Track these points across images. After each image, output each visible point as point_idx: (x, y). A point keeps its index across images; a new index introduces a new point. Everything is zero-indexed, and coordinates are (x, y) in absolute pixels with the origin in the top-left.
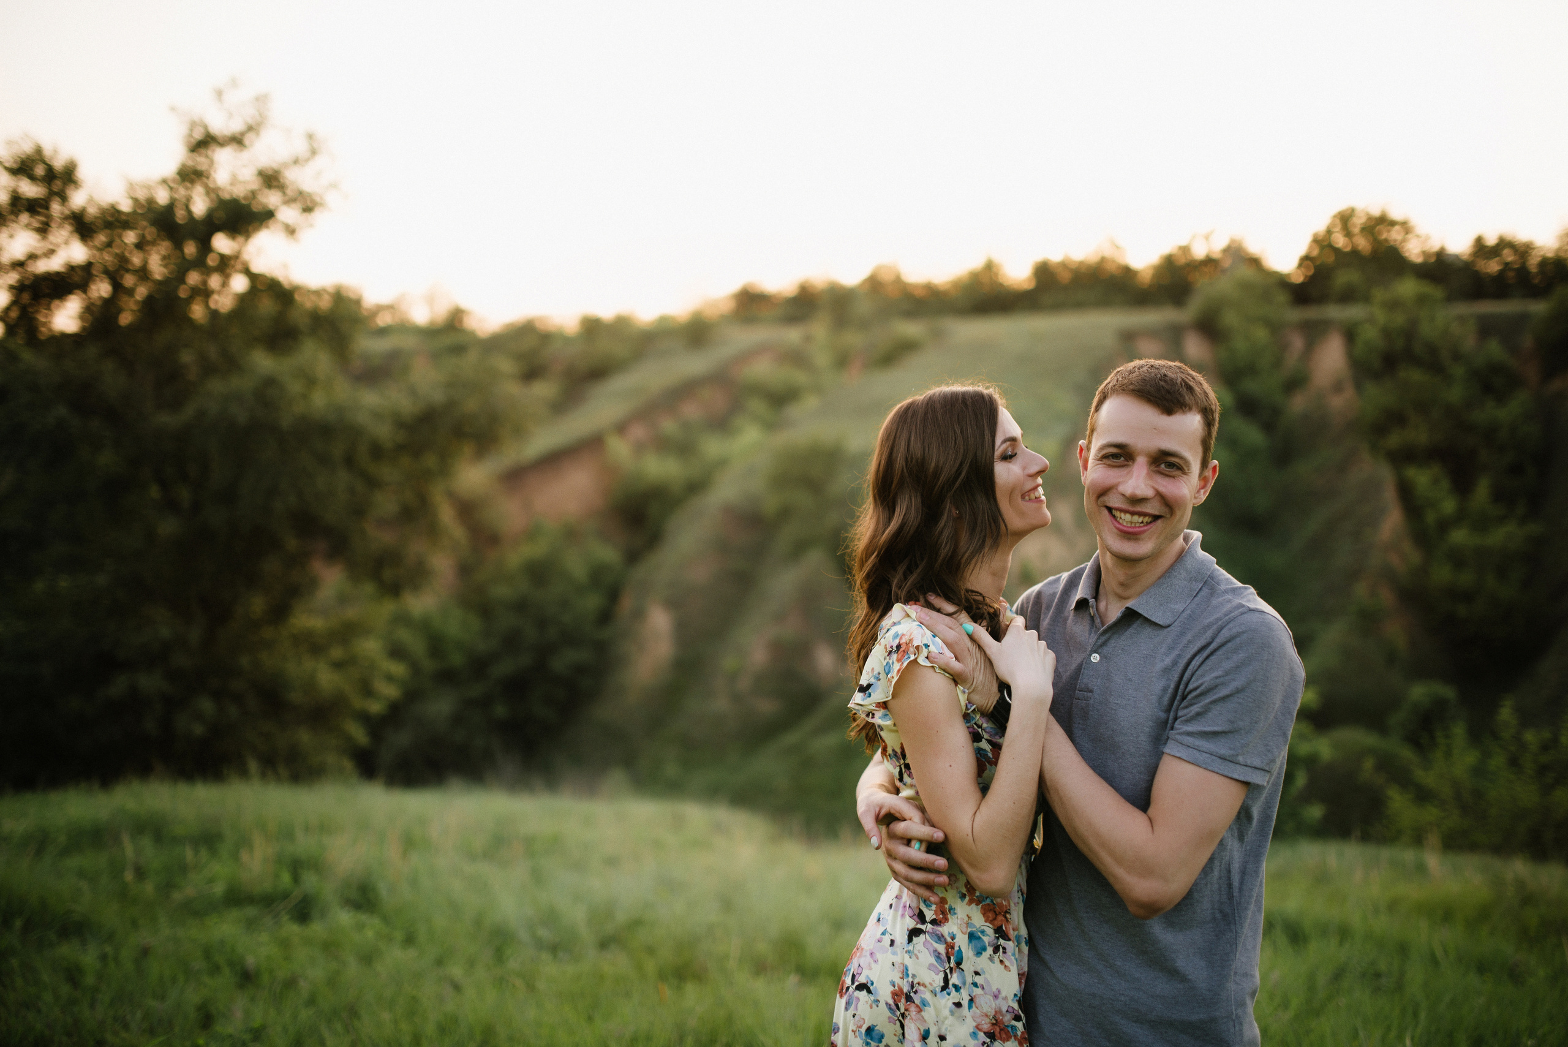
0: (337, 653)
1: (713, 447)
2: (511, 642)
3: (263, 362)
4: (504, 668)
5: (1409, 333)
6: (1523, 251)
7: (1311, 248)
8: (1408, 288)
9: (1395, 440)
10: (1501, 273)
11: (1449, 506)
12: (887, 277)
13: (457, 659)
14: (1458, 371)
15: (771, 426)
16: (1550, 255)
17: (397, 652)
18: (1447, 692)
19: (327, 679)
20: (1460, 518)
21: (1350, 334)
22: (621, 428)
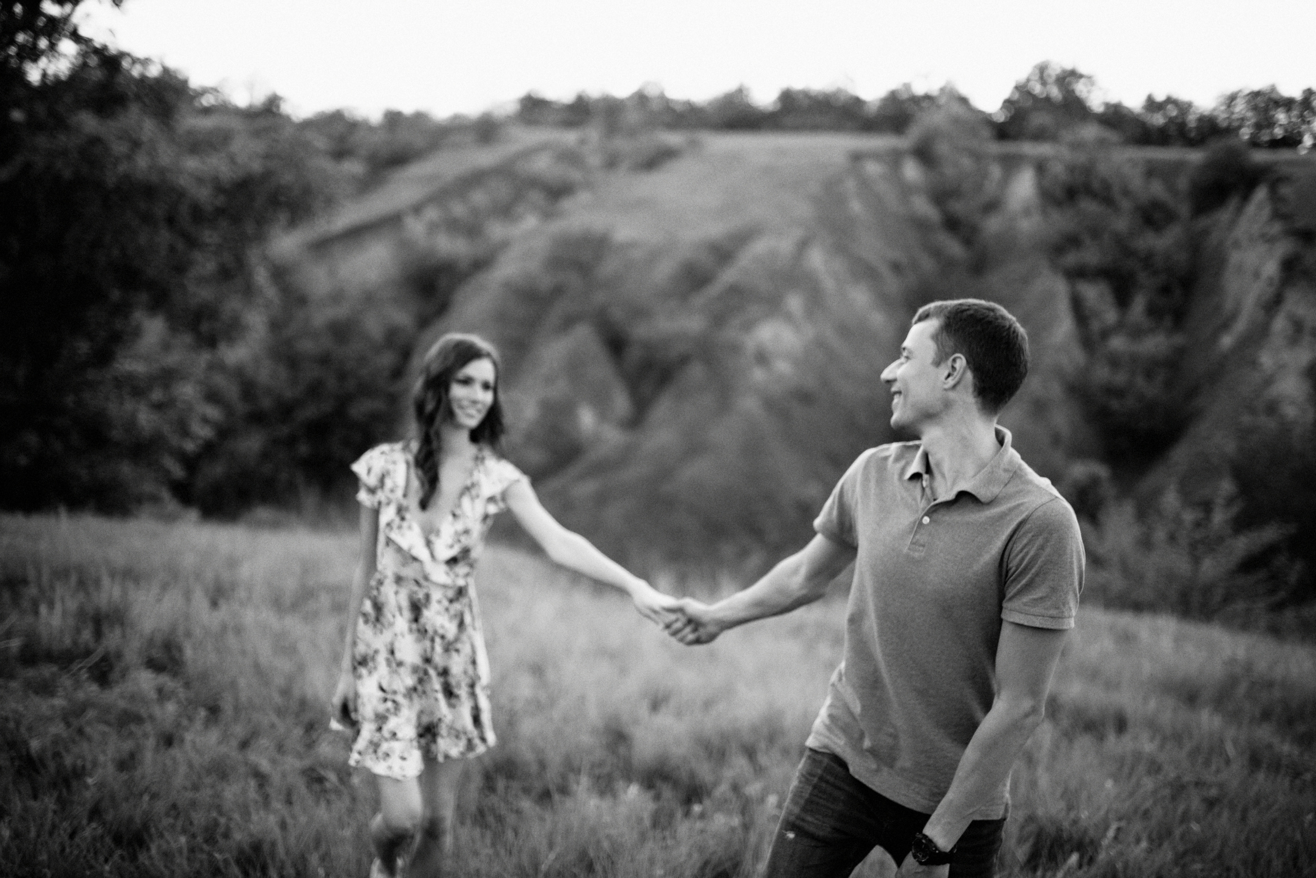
0: (157, 395)
1: (496, 230)
2: (315, 390)
3: (88, 122)
4: (309, 412)
5: (1088, 170)
6: (1184, 108)
7: (1013, 93)
8: (1090, 132)
9: (1071, 259)
10: (1166, 125)
11: (1111, 316)
12: (652, 92)
13: (266, 403)
14: (1126, 205)
15: (548, 215)
16: (1206, 113)
17: (213, 396)
18: (1101, 471)
19: (146, 419)
20: (1120, 326)
21: (1041, 167)
22: (417, 209)
